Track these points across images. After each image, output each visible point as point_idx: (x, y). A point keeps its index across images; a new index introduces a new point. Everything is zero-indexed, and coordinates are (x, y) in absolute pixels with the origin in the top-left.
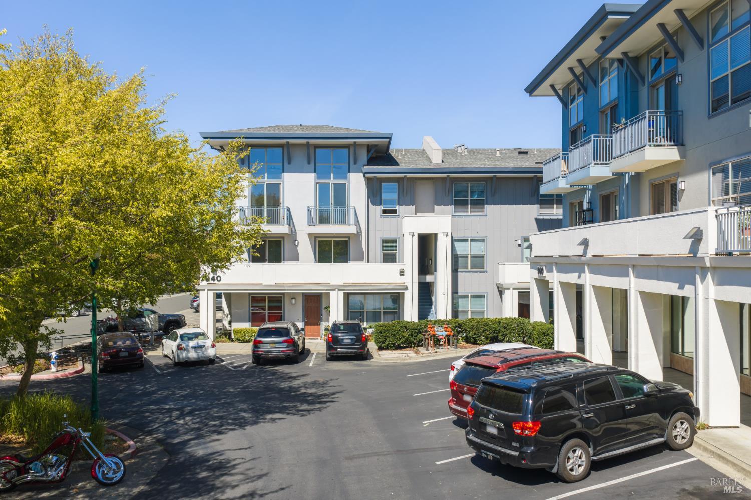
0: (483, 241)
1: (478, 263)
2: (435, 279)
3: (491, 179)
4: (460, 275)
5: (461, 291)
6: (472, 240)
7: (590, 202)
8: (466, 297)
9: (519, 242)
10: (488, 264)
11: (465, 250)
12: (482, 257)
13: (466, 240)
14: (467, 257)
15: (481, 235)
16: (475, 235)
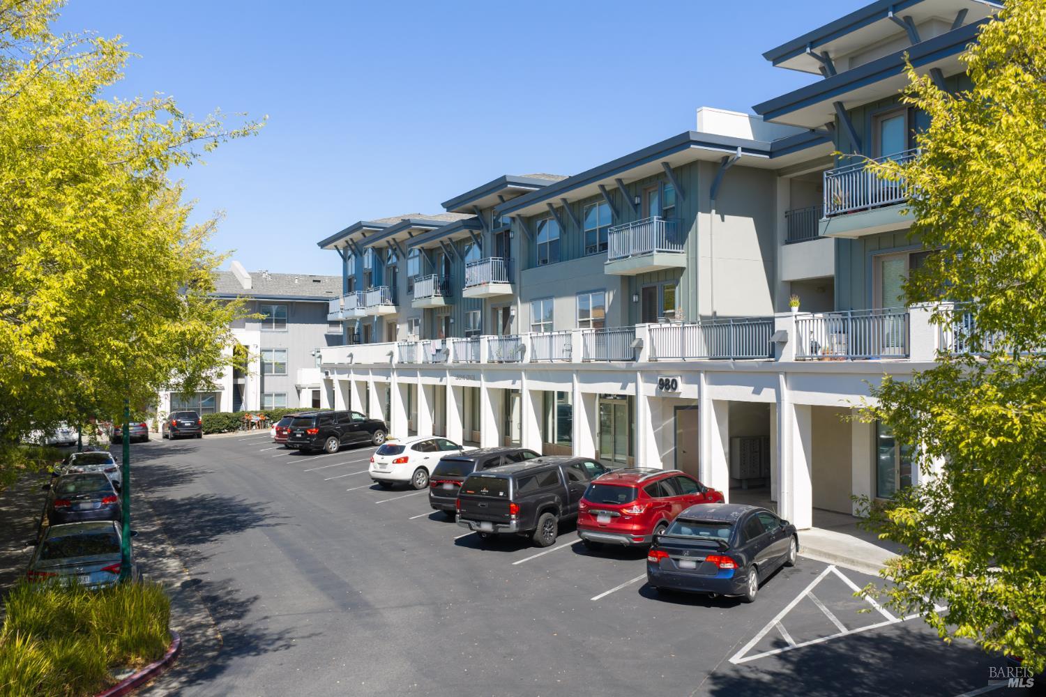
0: (284, 351)
1: (281, 368)
2: (246, 381)
3: (292, 303)
4: (266, 378)
5: (266, 391)
6: (276, 351)
7: (358, 329)
8: (271, 395)
9: (313, 353)
10: (289, 369)
11: (271, 358)
12: (284, 364)
13: (271, 351)
14: (271, 364)
15: (283, 347)
16: (279, 347)
